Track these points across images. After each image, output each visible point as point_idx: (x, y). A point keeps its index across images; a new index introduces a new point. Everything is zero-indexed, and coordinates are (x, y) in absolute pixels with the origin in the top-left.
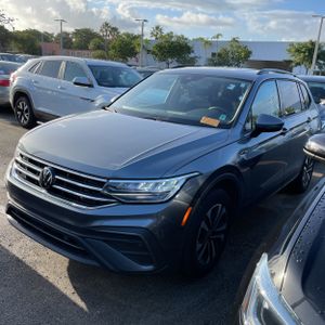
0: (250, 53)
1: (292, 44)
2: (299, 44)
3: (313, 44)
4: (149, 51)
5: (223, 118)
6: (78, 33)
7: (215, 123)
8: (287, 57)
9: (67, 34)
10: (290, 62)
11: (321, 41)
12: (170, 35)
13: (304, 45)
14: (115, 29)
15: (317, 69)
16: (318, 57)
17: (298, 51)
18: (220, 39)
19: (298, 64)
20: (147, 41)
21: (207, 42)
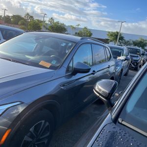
0: (92, 34)
1: (109, 32)
2: (112, 32)
3: (118, 33)
4: (47, 28)
5: (54, 62)
6: (14, 16)
7: (48, 65)
8: (107, 37)
9: (9, 17)
10: (108, 40)
11: (121, 32)
12: (58, 23)
13: (114, 33)
14: (32, 17)
15: (119, 44)
16: (119, 39)
17: (111, 35)
18: (79, 27)
19: (111, 41)
20: (46, 24)
21: (73, 28)
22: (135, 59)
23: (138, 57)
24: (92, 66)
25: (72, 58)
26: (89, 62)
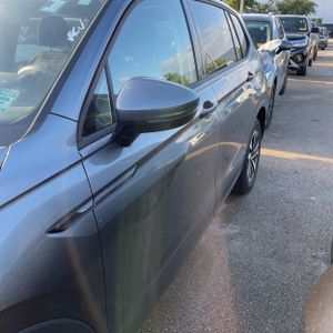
22: (297, 44)
23: (304, 38)
24: (193, 86)
25: (103, 65)
26: (181, 74)
